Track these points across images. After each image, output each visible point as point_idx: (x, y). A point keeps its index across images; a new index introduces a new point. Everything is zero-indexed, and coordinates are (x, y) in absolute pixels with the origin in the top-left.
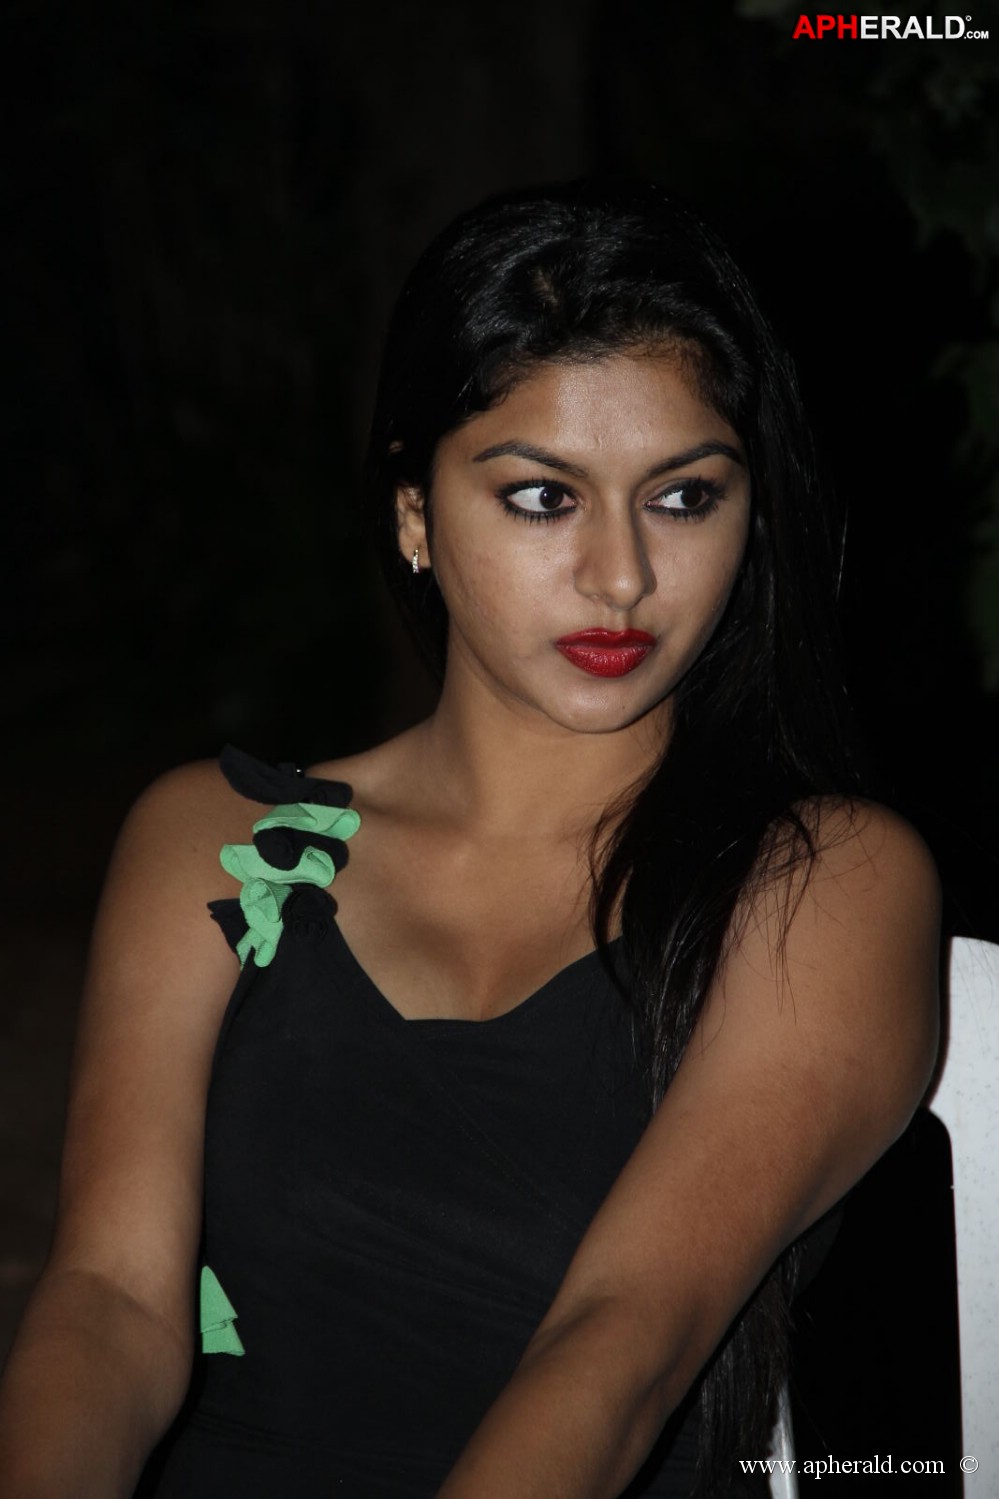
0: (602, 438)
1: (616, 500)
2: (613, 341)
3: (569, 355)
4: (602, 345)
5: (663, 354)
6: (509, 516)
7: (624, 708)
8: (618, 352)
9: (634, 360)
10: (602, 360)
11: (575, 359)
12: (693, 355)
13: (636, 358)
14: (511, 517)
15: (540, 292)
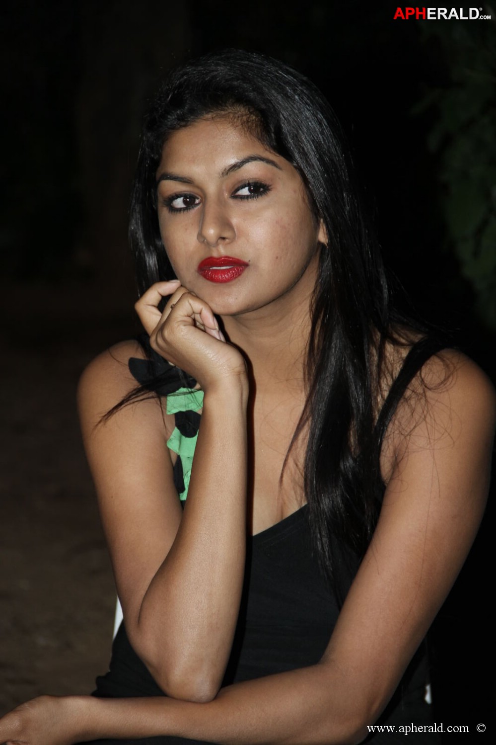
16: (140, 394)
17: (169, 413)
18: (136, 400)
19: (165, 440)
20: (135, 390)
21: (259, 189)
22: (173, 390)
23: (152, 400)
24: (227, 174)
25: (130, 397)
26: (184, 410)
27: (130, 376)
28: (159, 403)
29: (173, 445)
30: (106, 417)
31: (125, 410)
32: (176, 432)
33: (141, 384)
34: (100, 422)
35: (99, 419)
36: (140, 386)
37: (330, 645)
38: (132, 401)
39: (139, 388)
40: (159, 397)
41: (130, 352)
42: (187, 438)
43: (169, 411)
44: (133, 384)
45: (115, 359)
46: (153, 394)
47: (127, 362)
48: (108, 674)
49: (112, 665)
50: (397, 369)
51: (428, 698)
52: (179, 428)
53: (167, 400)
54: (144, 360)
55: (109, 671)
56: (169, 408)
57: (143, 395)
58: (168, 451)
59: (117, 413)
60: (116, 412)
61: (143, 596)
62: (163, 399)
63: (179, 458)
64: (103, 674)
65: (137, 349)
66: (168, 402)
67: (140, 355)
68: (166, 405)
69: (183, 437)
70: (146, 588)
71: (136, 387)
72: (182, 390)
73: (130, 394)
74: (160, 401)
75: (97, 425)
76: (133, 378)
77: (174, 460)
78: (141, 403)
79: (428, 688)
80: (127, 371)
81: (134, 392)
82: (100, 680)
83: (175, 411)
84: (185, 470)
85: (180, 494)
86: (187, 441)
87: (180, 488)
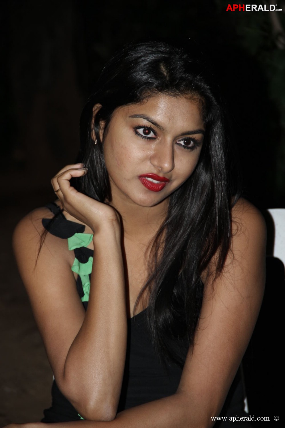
0: (172, 120)
1: (169, 139)
2: (182, 92)
3: (168, 92)
4: (178, 92)
5: (194, 99)
6: (136, 135)
7: (154, 201)
8: (182, 95)
9: (186, 99)
10: (177, 96)
11: (170, 94)
12: (202, 101)
13: (187, 98)
14: (136, 136)
15: (161, 71)
17: (70, 250)
19: (70, 266)
26: (79, 247)
29: (75, 269)
32: (76, 261)
37: (181, 382)
40: (63, 239)
43: (71, 248)
47: (40, 221)
48: (51, 408)
49: (53, 403)
51: (246, 409)
52: (77, 258)
53: (68, 241)
55: (51, 406)
56: (70, 246)
58: (72, 273)
63: (79, 276)
64: (48, 408)
66: (69, 243)
69: (81, 264)
72: (76, 234)
74: (64, 241)
77: (76, 277)
79: (245, 401)
80: (42, 226)
82: (45, 412)
83: (74, 248)
84: (83, 283)
85: (82, 298)
86: (83, 265)
87: (81, 294)
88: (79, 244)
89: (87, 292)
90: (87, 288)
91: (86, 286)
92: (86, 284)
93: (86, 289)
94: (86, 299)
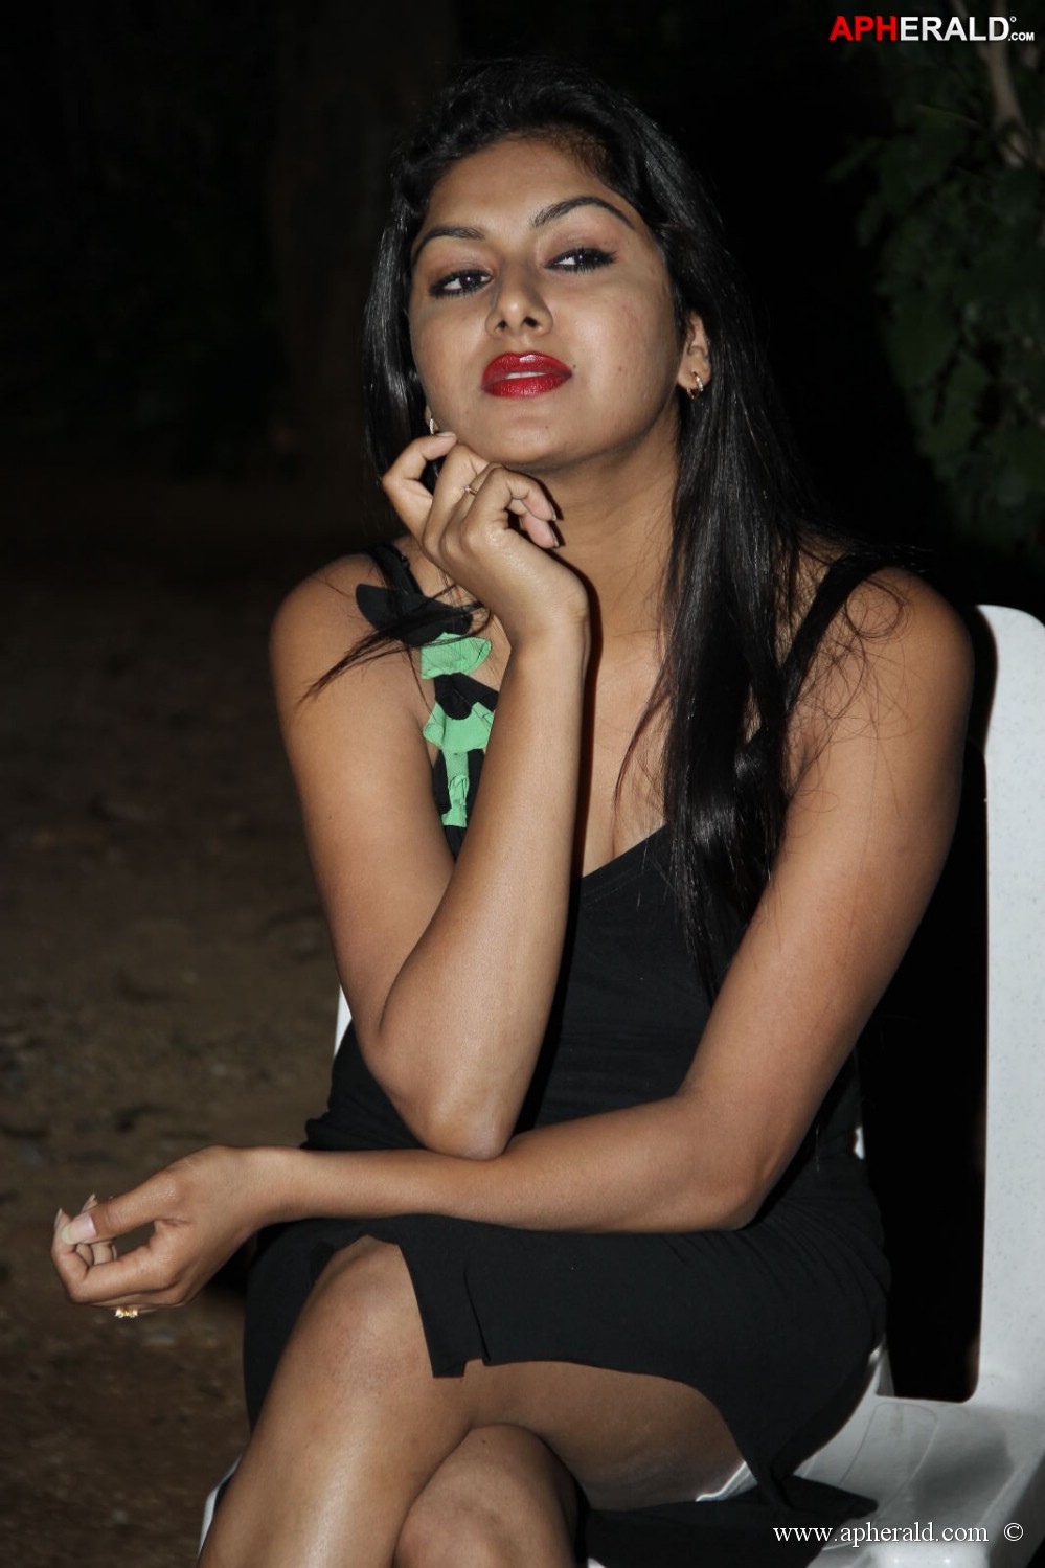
16: (375, 646)
17: (424, 677)
18: (369, 656)
19: (419, 727)
20: (366, 639)
21: (592, 258)
22: (429, 639)
23: (396, 657)
24: (544, 221)
25: (358, 651)
26: (449, 672)
27: (358, 613)
28: (408, 659)
29: (433, 734)
30: (317, 687)
31: (350, 675)
32: (438, 710)
33: (377, 629)
34: (306, 696)
35: (303, 692)
36: (377, 632)
37: (695, 1065)
38: (362, 659)
39: (373, 636)
40: (408, 650)
41: (358, 574)
42: (455, 721)
43: (425, 674)
44: (363, 628)
45: (332, 587)
46: (398, 644)
47: (353, 593)
48: (325, 1116)
49: (333, 1101)
50: (808, 598)
51: (859, 1150)
52: (440, 703)
53: (421, 654)
54: (383, 589)
55: (327, 1110)
56: (425, 666)
57: (380, 647)
58: (424, 742)
59: (336, 681)
60: (335, 678)
61: (390, 986)
62: (414, 652)
63: (441, 755)
64: (318, 1115)
65: (371, 571)
66: (423, 658)
67: (375, 580)
68: (420, 662)
69: (449, 719)
70: (396, 971)
71: (368, 634)
72: (445, 636)
73: (359, 646)
74: (410, 656)
75: (301, 701)
76: (364, 619)
77: (433, 756)
78: (377, 662)
79: (859, 1132)
80: (354, 607)
81: (365, 643)
82: (311, 1126)
83: (436, 672)
84: (450, 775)
85: (444, 815)
86: (455, 725)
87: (443, 805)
88: (451, 665)
89: (457, 801)
90: (460, 789)
91: (456, 783)
92: (458, 780)
93: (458, 790)
94: (455, 817)
